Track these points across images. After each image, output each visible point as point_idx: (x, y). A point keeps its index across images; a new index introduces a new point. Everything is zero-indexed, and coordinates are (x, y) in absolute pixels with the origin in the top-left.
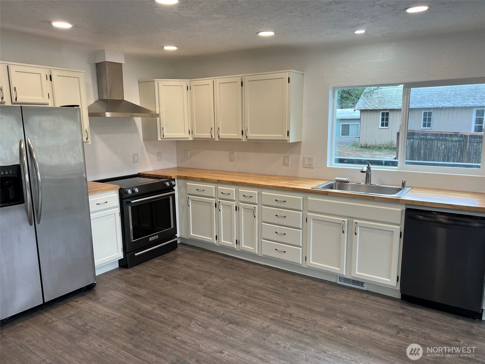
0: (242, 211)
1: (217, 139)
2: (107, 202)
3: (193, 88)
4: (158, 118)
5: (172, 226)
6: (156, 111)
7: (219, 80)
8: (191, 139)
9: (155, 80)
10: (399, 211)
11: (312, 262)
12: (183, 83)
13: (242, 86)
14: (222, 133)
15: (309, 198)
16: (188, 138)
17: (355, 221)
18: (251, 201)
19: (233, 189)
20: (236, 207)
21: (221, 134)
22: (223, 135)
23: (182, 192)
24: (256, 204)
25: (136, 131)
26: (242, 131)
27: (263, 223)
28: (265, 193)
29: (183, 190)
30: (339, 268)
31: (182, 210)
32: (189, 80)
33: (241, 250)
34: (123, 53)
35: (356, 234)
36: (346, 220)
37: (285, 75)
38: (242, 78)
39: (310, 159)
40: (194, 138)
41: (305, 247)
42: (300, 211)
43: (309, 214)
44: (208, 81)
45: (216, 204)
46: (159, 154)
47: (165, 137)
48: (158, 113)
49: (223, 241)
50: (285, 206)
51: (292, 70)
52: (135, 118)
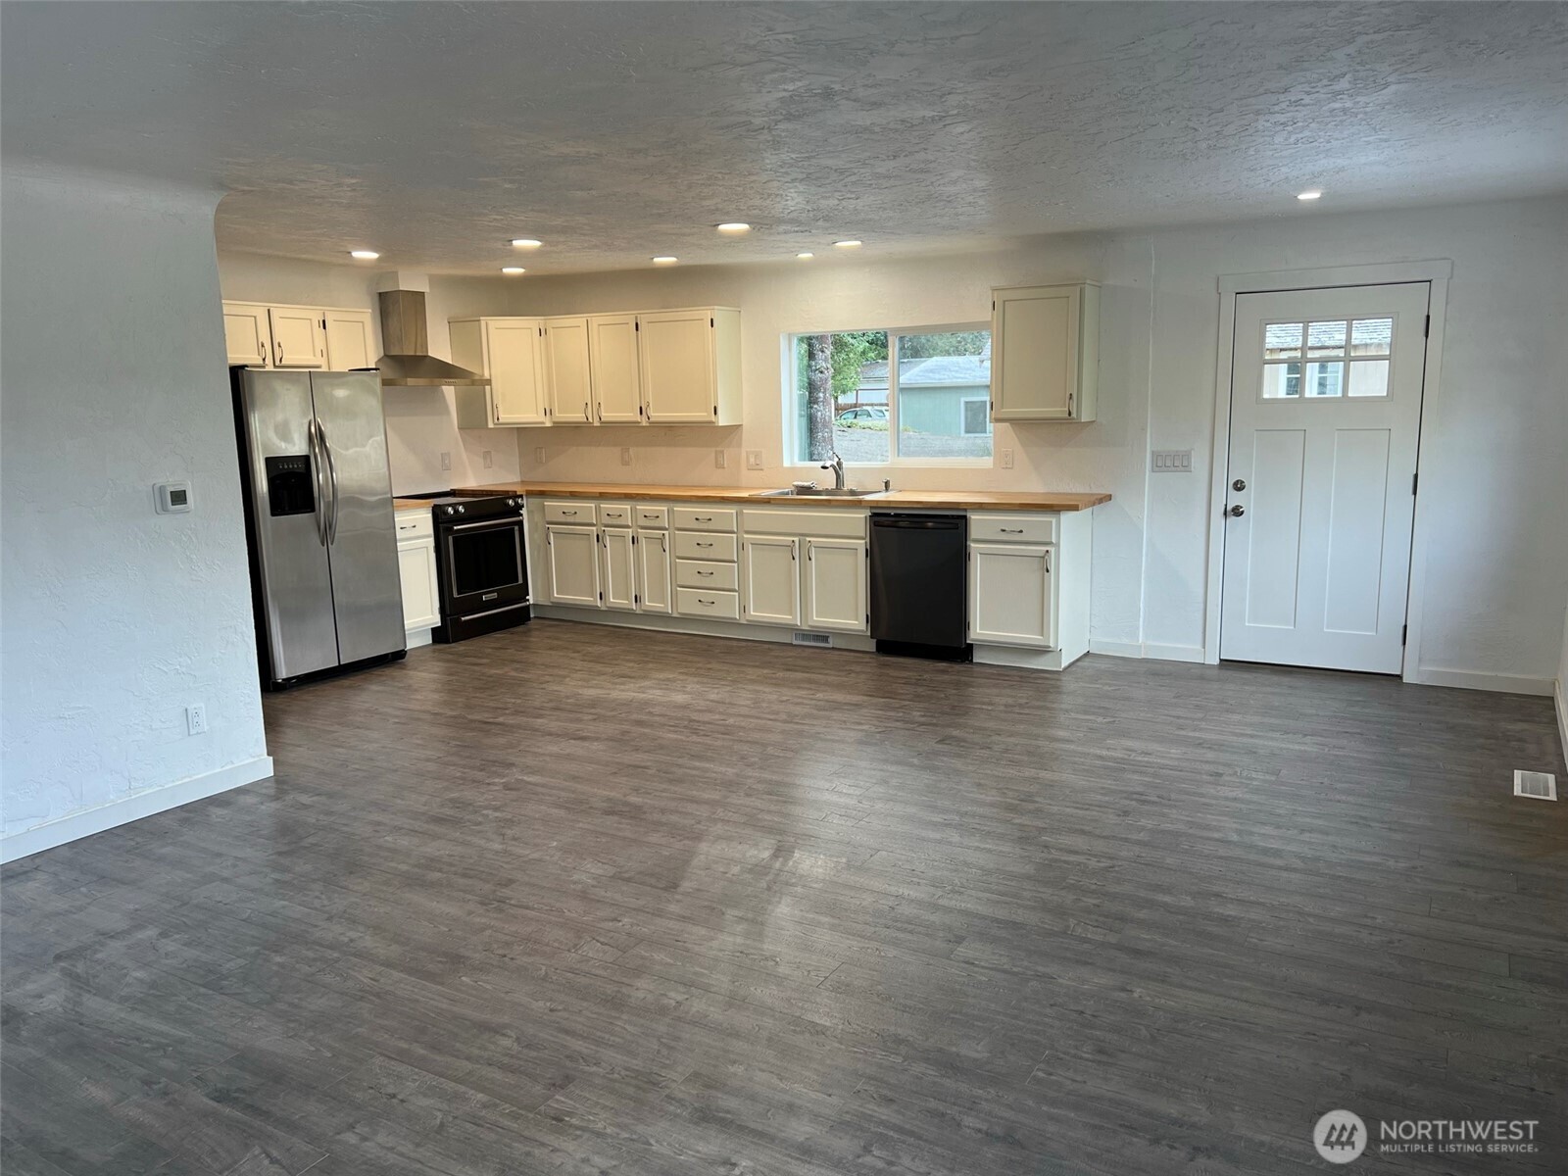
0: (643, 542)
1: (597, 424)
2: (415, 527)
3: (550, 332)
4: (488, 388)
5: (521, 581)
6: (483, 375)
7: (597, 319)
8: (548, 424)
9: (482, 318)
10: (861, 516)
11: (754, 614)
12: (532, 323)
13: (637, 330)
14: (605, 413)
15: (745, 511)
16: (543, 423)
17: (808, 539)
18: (656, 525)
19: (626, 506)
20: (633, 537)
21: (603, 414)
22: (607, 416)
23: (536, 519)
24: (666, 529)
25: (447, 412)
26: (641, 408)
27: (677, 560)
28: (679, 508)
29: (537, 517)
30: (791, 615)
31: (536, 553)
32: (542, 318)
33: (644, 611)
34: (429, 274)
35: (810, 559)
36: (796, 539)
37: (706, 314)
38: (636, 318)
39: (757, 455)
40: (554, 423)
41: (741, 590)
42: (733, 532)
43: (745, 536)
44: (579, 320)
45: (598, 536)
46: (487, 455)
47: (500, 421)
48: (487, 376)
49: (613, 600)
50: (711, 528)
51: (716, 307)
52: (444, 387)
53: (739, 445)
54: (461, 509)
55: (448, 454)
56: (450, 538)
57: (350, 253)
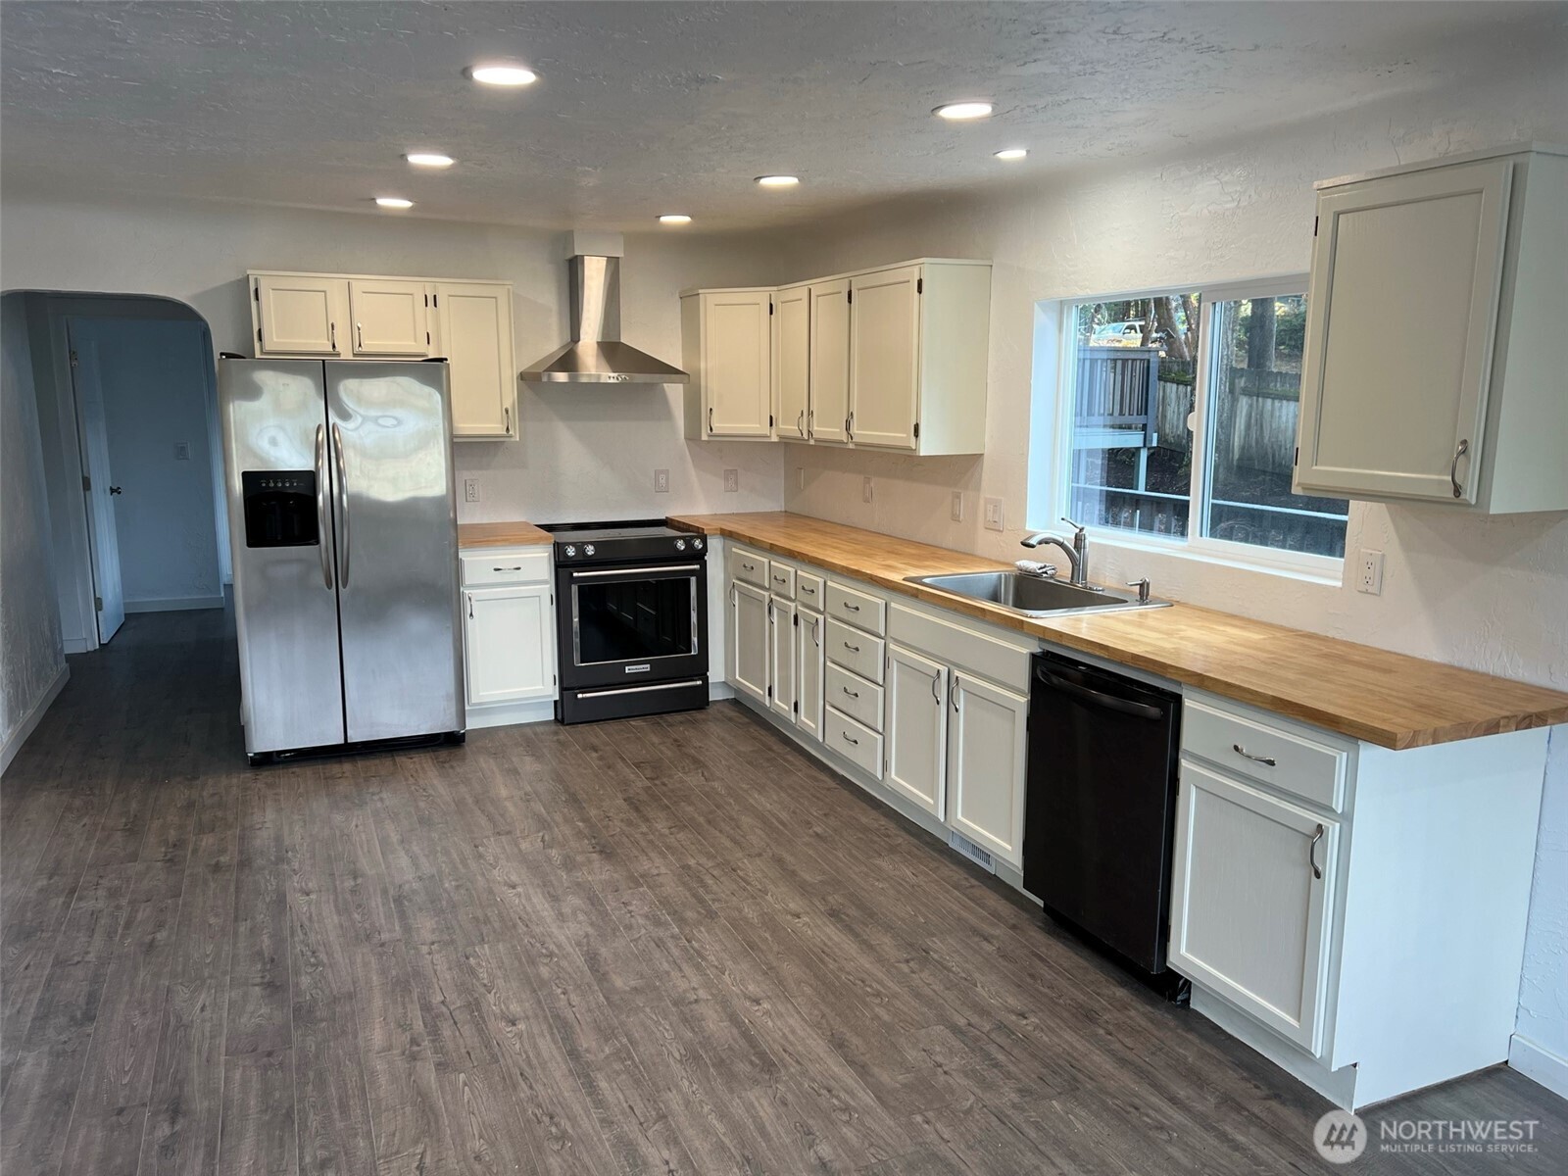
0: (802, 625)
1: (809, 441)
2: (519, 569)
3: (780, 307)
5: (694, 651)
6: (699, 368)
7: (817, 288)
8: (775, 439)
9: (700, 291)
11: (895, 778)
12: (760, 295)
13: (849, 301)
14: (818, 426)
15: (892, 605)
16: (769, 437)
17: (957, 673)
18: (812, 604)
19: (791, 569)
20: (795, 615)
21: (815, 428)
22: (818, 430)
24: (821, 612)
25: (667, 414)
26: (847, 421)
27: (828, 663)
28: (832, 584)
32: (775, 288)
33: (800, 727)
34: (622, 233)
35: (957, 709)
36: (943, 669)
37: (912, 270)
38: (850, 282)
39: (996, 504)
40: (781, 437)
41: (885, 733)
42: (879, 636)
43: (892, 646)
44: (802, 290)
47: (714, 432)
49: (777, 701)
50: (858, 621)
51: (929, 260)
52: (665, 385)
53: (978, 488)
54: (590, 550)
55: (666, 472)
56: (575, 588)
57: (374, 199)
